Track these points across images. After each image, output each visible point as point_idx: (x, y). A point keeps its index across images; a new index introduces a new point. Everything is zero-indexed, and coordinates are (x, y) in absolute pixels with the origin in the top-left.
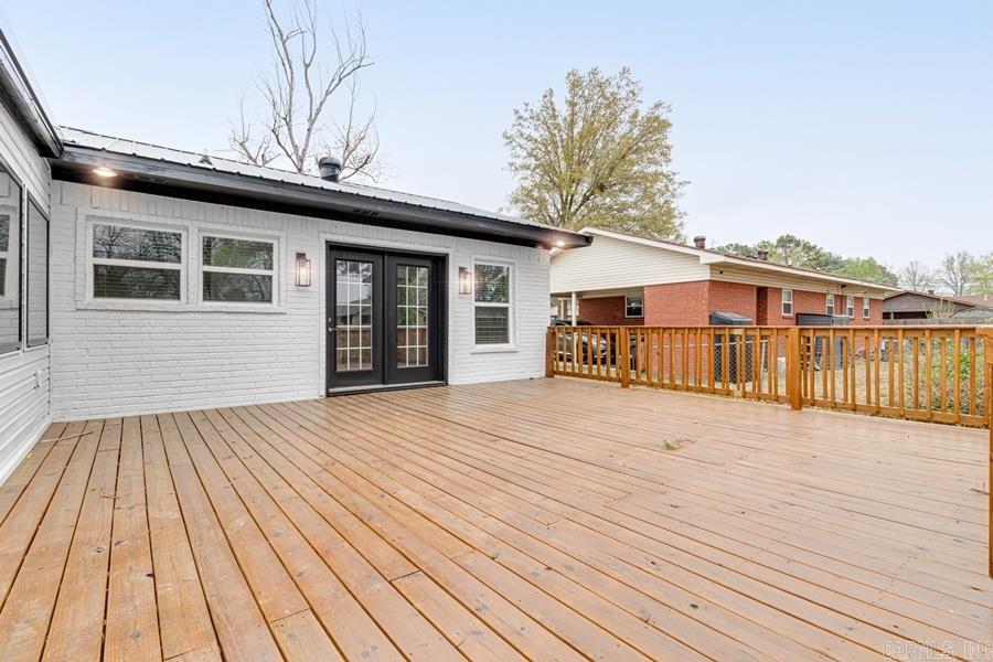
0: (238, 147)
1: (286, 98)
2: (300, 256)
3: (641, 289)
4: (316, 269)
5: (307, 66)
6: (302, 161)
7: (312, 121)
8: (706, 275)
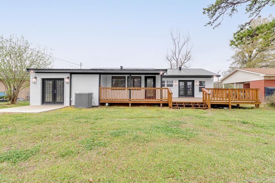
0: (167, 59)
1: (175, 50)
2: (176, 82)
3: (249, 82)
4: (177, 83)
5: (178, 43)
6: (177, 61)
7: (179, 53)
8: (263, 79)
